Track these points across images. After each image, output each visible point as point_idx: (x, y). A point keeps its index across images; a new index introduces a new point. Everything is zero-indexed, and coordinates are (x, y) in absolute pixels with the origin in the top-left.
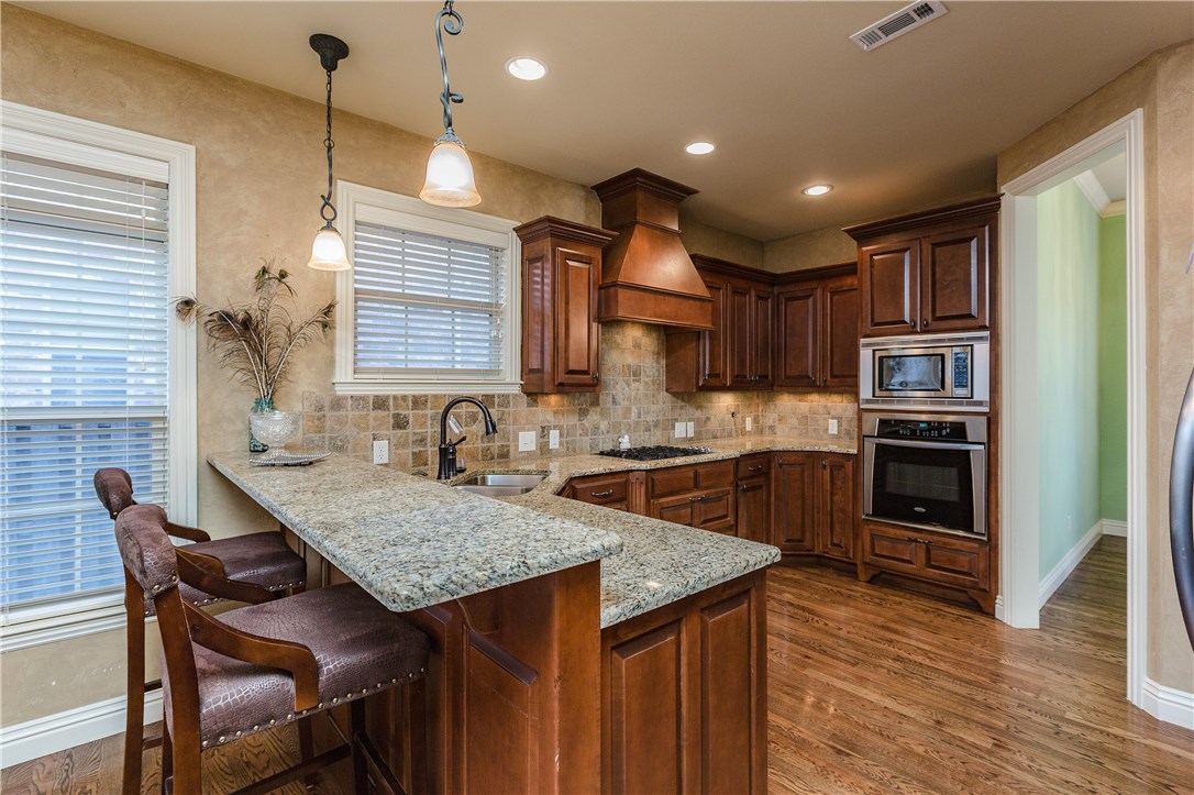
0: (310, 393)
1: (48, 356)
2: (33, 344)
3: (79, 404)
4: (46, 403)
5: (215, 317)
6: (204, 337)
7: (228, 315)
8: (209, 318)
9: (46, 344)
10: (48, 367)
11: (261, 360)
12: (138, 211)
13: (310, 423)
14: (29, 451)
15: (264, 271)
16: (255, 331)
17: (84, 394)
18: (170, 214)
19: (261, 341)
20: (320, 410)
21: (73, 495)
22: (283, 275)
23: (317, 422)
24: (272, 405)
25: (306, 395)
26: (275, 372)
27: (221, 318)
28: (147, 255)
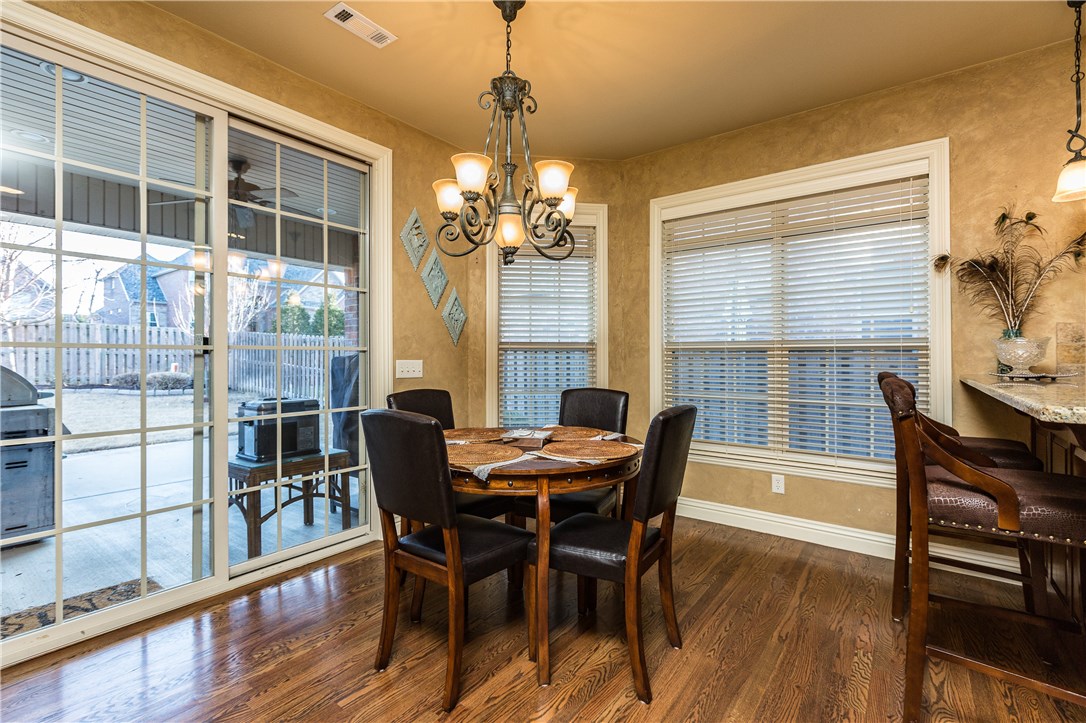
0: (1065, 324)
1: (860, 322)
2: (852, 315)
3: (872, 337)
4: (859, 336)
5: (966, 266)
6: (957, 283)
7: (976, 262)
8: (960, 267)
9: (859, 315)
10: (860, 329)
11: (1008, 297)
12: (907, 201)
13: (1066, 354)
14: (848, 366)
15: (1004, 217)
16: (1001, 272)
17: (876, 331)
18: (929, 195)
19: (1007, 279)
20: (1078, 340)
21: (869, 395)
22: (1030, 217)
23: (1074, 352)
24: (1019, 334)
25: (1060, 326)
26: (1023, 305)
27: (970, 265)
28: (914, 231)
